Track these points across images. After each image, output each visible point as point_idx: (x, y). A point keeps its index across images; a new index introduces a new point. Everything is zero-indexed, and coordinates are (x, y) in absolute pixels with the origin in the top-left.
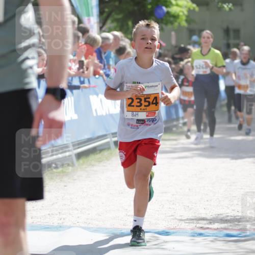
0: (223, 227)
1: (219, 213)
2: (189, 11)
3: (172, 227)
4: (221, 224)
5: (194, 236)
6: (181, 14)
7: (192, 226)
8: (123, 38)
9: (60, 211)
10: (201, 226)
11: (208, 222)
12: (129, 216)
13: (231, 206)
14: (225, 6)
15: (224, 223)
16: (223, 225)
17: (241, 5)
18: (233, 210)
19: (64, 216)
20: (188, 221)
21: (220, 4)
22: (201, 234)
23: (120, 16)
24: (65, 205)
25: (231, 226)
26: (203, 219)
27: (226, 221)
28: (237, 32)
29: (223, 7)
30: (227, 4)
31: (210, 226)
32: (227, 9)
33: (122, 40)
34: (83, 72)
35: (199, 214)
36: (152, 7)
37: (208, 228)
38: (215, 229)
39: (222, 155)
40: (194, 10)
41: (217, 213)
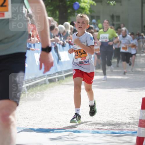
0: (110, 128)
1: (108, 120)
2: (91, 5)
3: (82, 128)
4: (110, 126)
5: (94, 133)
6: (86, 7)
7: (93, 127)
8: (53, 21)
9: (18, 119)
10: (98, 127)
11: (102, 125)
12: (57, 122)
13: (115, 116)
14: (111, 3)
15: (111, 126)
16: (110, 127)
17: (120, 2)
18: (116, 119)
19: (20, 122)
20: (90, 125)
21: (108, 1)
22: (98, 132)
23: (51, 8)
24: (21, 115)
25: (115, 127)
26: (99, 124)
27: (112, 125)
28: (118, 17)
29: (110, 3)
30: (112, 2)
31: (103, 128)
32: (112, 4)
33: (52, 22)
34: (31, 40)
35: (97, 121)
36: (70, 3)
37: (102, 129)
38: (106, 129)
39: (110, 87)
40: (94, 5)
41: (107, 120)
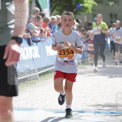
0: (109, 109)
2: (93, 5)
6: (89, 7)
22: (99, 112)
25: (113, 108)
26: (100, 105)
27: (111, 106)
28: (116, 15)
37: (102, 109)
38: (106, 110)
